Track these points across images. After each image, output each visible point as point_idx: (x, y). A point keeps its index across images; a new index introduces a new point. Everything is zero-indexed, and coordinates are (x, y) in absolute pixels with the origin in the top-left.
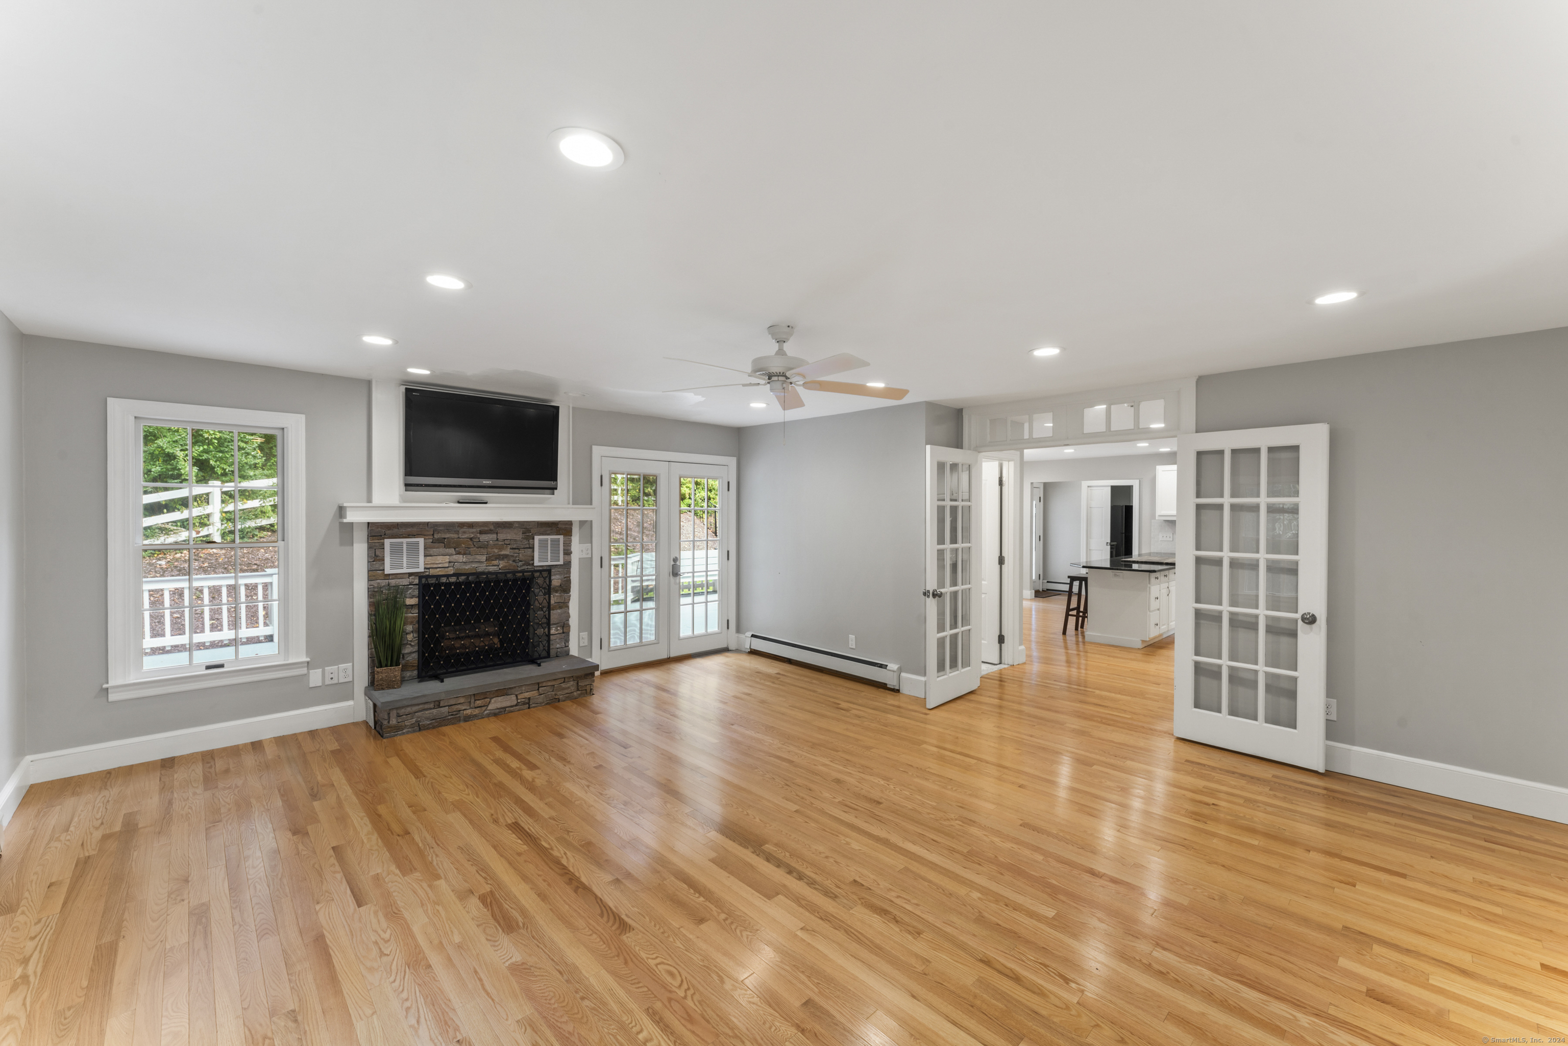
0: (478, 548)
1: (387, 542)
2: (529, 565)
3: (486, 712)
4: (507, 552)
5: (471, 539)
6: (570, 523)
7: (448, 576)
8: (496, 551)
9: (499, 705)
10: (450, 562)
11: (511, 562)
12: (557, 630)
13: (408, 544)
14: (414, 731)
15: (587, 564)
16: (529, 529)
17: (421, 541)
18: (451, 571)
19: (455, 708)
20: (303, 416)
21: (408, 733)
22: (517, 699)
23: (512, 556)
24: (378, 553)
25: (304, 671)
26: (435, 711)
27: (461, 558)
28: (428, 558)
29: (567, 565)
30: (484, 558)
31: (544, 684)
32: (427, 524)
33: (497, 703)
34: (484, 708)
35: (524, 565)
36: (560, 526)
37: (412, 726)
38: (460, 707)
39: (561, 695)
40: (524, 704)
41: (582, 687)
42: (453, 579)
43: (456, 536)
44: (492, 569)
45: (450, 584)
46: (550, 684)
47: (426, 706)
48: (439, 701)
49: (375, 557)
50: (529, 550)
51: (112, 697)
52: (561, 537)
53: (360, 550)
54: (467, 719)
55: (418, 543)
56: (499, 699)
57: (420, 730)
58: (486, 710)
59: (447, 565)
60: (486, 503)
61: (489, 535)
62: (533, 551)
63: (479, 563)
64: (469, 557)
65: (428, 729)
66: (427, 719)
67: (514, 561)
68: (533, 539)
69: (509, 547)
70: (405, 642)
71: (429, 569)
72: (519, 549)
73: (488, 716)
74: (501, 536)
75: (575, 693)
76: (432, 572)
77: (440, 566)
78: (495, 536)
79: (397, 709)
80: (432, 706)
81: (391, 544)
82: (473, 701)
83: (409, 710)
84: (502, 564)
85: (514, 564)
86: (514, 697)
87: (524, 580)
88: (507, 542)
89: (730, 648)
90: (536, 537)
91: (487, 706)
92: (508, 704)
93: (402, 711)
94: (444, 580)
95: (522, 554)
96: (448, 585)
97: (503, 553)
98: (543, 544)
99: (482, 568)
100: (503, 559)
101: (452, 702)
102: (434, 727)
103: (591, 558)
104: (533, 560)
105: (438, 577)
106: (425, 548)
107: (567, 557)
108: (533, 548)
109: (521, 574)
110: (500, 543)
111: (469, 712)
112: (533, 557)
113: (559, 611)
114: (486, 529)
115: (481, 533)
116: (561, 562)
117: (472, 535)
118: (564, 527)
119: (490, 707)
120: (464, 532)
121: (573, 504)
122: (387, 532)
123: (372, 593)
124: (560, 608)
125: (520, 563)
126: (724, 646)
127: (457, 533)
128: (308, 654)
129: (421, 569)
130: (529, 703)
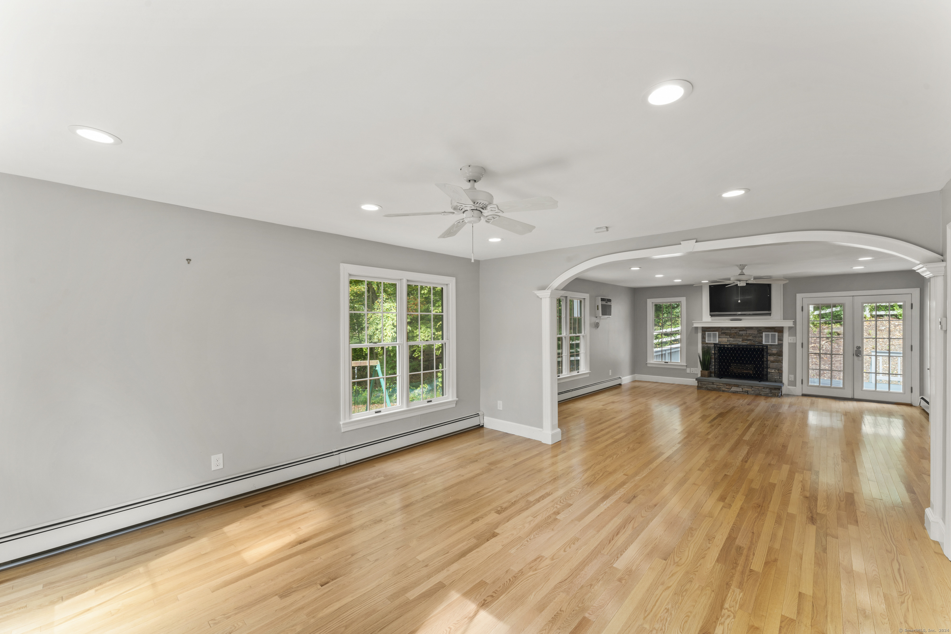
0: (738, 336)
1: (707, 333)
2: (761, 343)
3: (730, 391)
4: (751, 338)
5: (736, 333)
6: (782, 328)
7: (728, 345)
8: (746, 337)
9: (735, 390)
10: (728, 340)
11: (752, 342)
12: (775, 371)
13: (713, 334)
14: (706, 390)
15: (793, 346)
16: (760, 330)
17: (717, 333)
18: (728, 343)
19: (719, 386)
20: (685, 298)
21: (704, 390)
22: (743, 390)
23: (753, 340)
24: (704, 336)
25: (685, 368)
26: (712, 385)
27: (732, 339)
28: (720, 339)
29: (780, 345)
30: (741, 340)
31: (754, 387)
32: (719, 327)
33: (734, 389)
34: (729, 389)
35: (758, 343)
36: (776, 329)
37: (705, 388)
38: (720, 386)
39: (762, 393)
40: (745, 392)
41: (773, 393)
42: (729, 346)
43: (730, 332)
44: (744, 344)
45: (729, 348)
46: (757, 388)
47: (709, 383)
48: (714, 383)
49: (703, 338)
50: (761, 338)
51: (648, 365)
52: (777, 334)
53: (700, 335)
54: (723, 391)
55: (716, 334)
56: (735, 388)
57: (708, 390)
58: (730, 390)
59: (727, 341)
60: (741, 320)
61: (743, 332)
62: (762, 338)
63: (739, 341)
64: (735, 339)
65: (710, 390)
66: (710, 387)
67: (754, 342)
68: (762, 333)
69: (751, 336)
70: (712, 365)
71: (720, 342)
72: (756, 337)
73: (731, 392)
74: (748, 332)
75: (770, 395)
76: (721, 343)
77: (724, 341)
78: (745, 332)
79: (701, 381)
80: (711, 383)
81: (708, 334)
82: (725, 386)
83: (704, 383)
84: (748, 342)
85: (754, 343)
86: (741, 389)
87: (759, 349)
88: (750, 334)
89: (913, 405)
90: (763, 333)
91: (731, 389)
92: (738, 390)
93: (702, 383)
94: (726, 346)
95: (757, 339)
96: (728, 348)
97: (749, 338)
98: (767, 336)
99: (740, 343)
100: (749, 341)
101: (718, 384)
102: (712, 390)
103: (796, 343)
104: (762, 342)
105: (724, 345)
106: (719, 336)
107: (780, 342)
108: (762, 337)
109: (758, 347)
110: (747, 335)
111: (724, 389)
112: (762, 340)
113: (776, 363)
114: (742, 329)
115: (740, 331)
116: (776, 343)
117: (736, 332)
118: (778, 329)
119: (731, 390)
120: (733, 330)
121: (784, 319)
122: (707, 330)
123: (703, 348)
124: (777, 362)
125: (757, 343)
126: (909, 402)
127: (731, 330)
128: (686, 363)
129: (717, 342)
130: (748, 392)
